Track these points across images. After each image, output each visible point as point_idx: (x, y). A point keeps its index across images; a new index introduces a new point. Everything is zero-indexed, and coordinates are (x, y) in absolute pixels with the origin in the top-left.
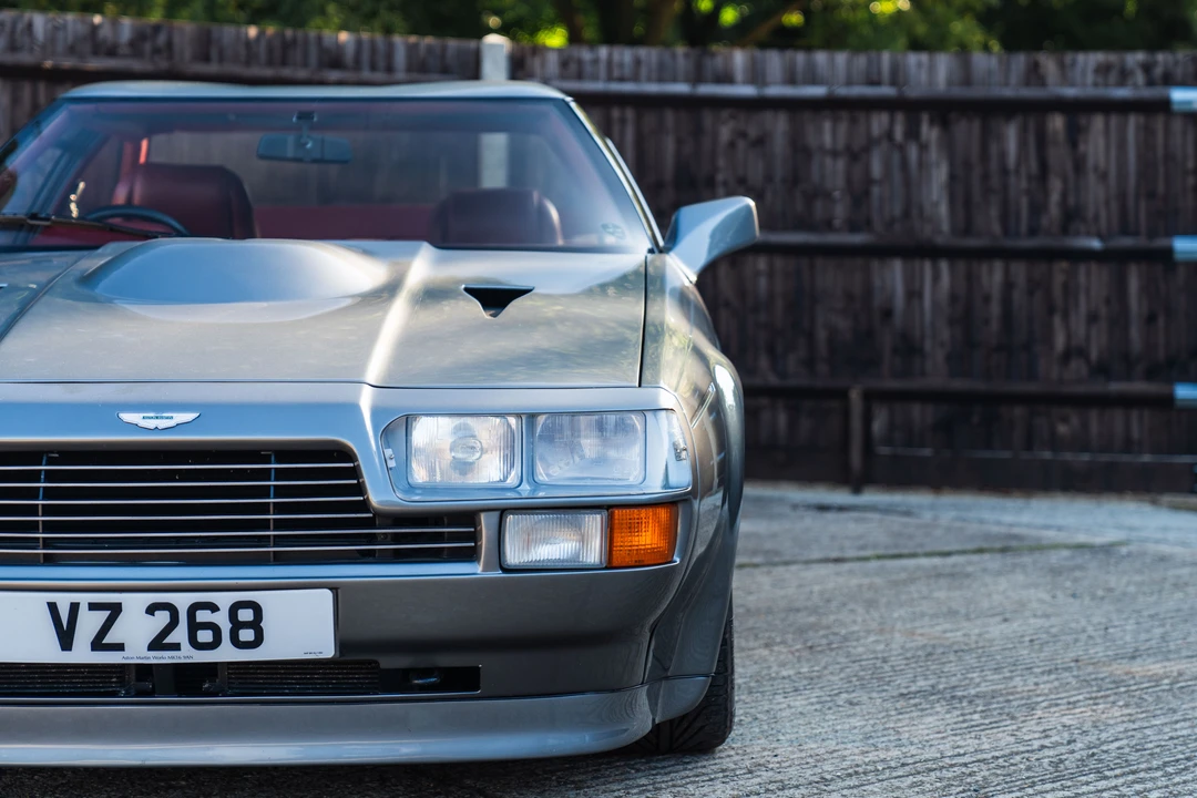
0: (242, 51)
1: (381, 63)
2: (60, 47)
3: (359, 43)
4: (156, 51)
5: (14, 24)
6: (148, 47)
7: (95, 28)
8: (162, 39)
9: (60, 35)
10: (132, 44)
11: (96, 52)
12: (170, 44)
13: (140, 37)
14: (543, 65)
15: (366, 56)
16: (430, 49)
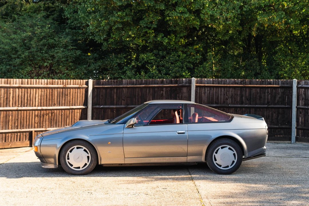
0: (256, 83)
1: (277, 83)
2: (230, 83)
3: (274, 81)
4: (244, 83)
5: (224, 81)
6: (243, 83)
7: (235, 81)
8: (245, 81)
9: (231, 82)
10: (240, 82)
11: (235, 84)
12: (246, 82)
13: (242, 81)
14: (302, 83)
15: (275, 82)
16: (285, 81)
